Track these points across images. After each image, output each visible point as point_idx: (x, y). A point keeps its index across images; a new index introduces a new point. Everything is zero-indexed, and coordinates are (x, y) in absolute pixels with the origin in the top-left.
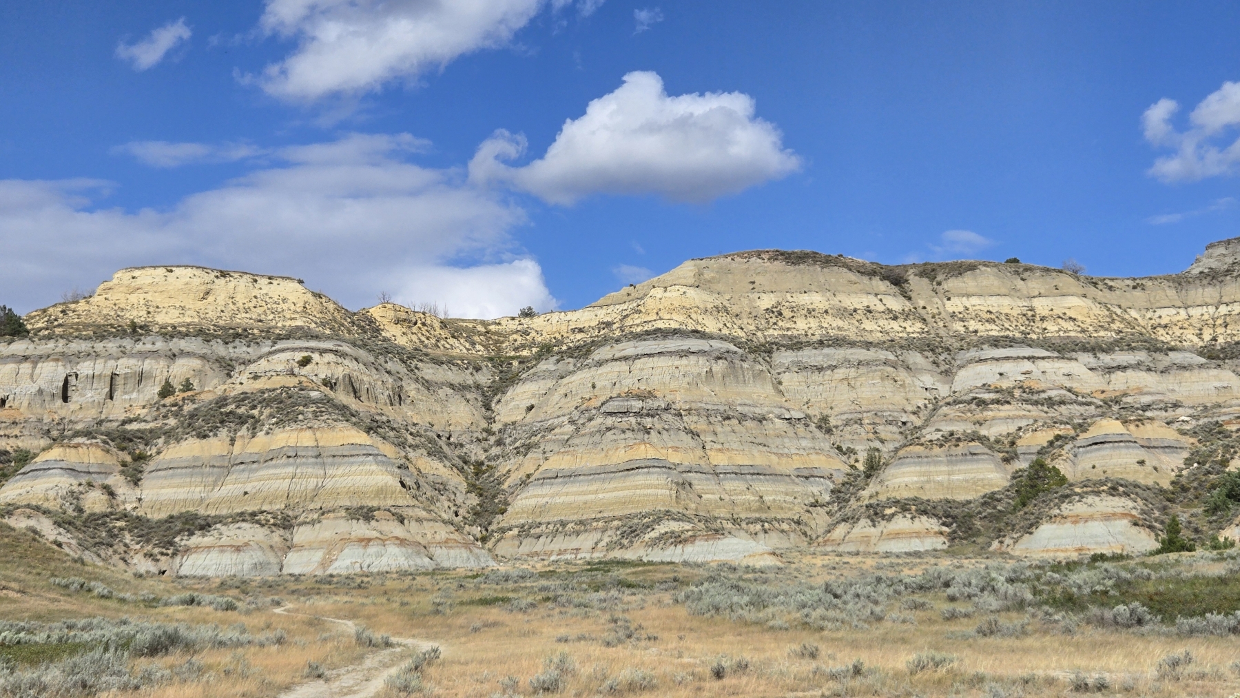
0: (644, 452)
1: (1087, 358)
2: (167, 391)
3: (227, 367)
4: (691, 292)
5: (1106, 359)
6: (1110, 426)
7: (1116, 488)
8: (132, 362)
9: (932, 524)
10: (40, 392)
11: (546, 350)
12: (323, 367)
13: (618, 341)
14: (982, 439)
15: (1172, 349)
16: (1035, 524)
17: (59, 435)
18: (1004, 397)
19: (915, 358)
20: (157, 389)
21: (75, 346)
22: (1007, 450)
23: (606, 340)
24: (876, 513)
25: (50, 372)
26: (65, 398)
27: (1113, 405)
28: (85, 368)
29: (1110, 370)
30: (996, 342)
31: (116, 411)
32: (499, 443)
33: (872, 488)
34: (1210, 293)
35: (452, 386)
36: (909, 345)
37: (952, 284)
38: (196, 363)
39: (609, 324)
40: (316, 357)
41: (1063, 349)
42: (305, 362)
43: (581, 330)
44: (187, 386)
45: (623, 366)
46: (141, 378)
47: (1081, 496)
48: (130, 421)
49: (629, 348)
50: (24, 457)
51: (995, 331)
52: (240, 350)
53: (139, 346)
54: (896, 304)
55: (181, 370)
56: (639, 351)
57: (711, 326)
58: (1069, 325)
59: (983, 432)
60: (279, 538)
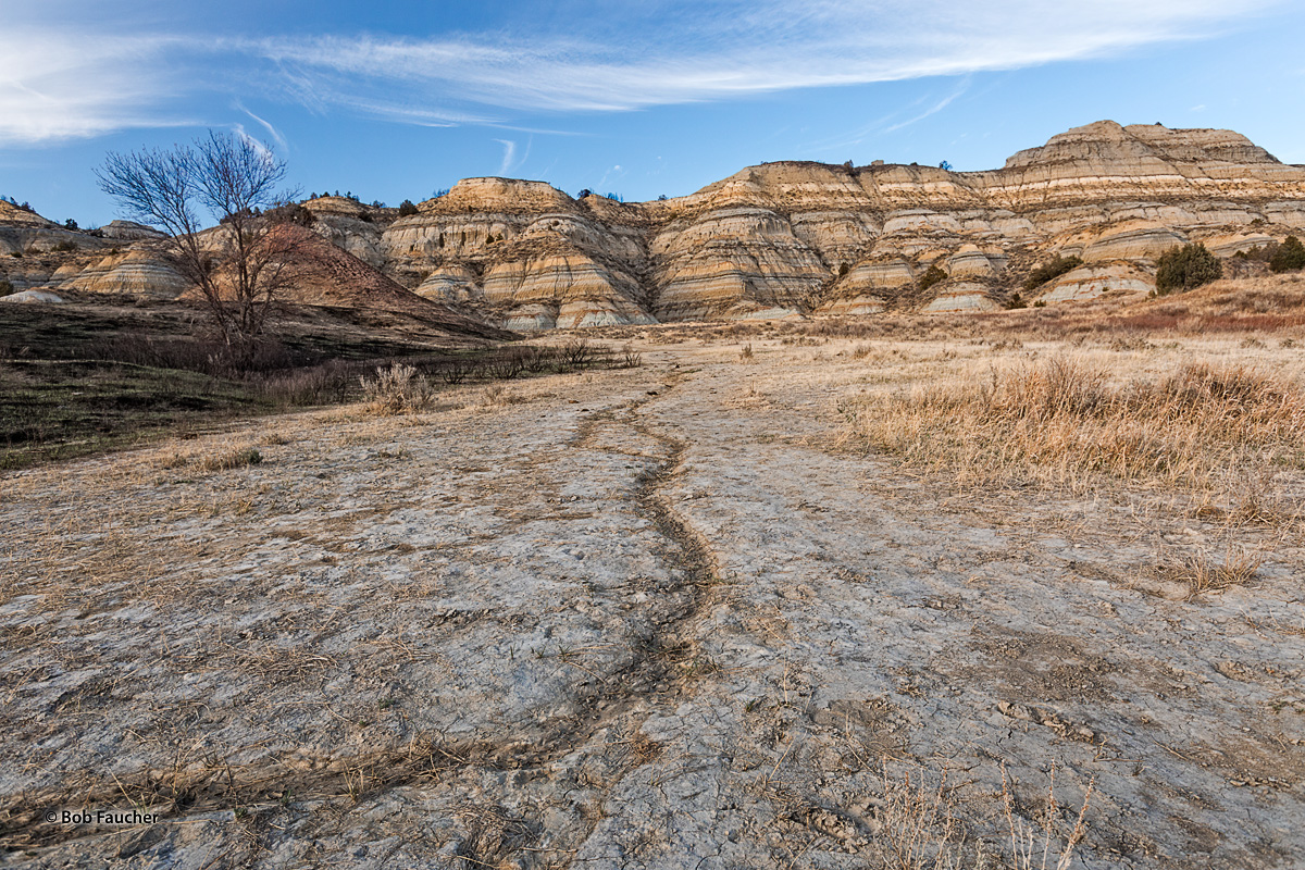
0: (727, 266)
1: (953, 214)
2: (490, 240)
3: (518, 228)
4: (748, 184)
5: (963, 214)
6: (969, 248)
7: (975, 279)
8: (471, 226)
9: (879, 301)
10: (429, 242)
11: (674, 216)
12: (565, 226)
13: (712, 210)
14: (903, 256)
15: (997, 208)
16: (933, 298)
17: (439, 262)
18: (913, 235)
19: (864, 216)
20: (485, 240)
21: (443, 219)
22: (913, 262)
23: (704, 211)
24: (847, 295)
25: (432, 232)
26: (442, 246)
27: (967, 238)
28: (449, 229)
29: (964, 220)
30: (905, 207)
31: (467, 250)
32: (653, 264)
33: (844, 283)
34: (1018, 178)
35: (628, 236)
36: (861, 209)
37: (883, 177)
38: (503, 226)
39: (705, 202)
40: (561, 221)
41: (940, 209)
42: (556, 224)
43: (691, 206)
44: (500, 238)
45: (715, 223)
46: (476, 234)
47: (958, 283)
48: (474, 255)
49: (718, 214)
50: (426, 274)
51: (904, 200)
52: (522, 220)
53: (474, 218)
54: (853, 188)
55: (496, 229)
56: (723, 215)
57: (758, 201)
58: (945, 198)
59: (902, 252)
60: (552, 310)
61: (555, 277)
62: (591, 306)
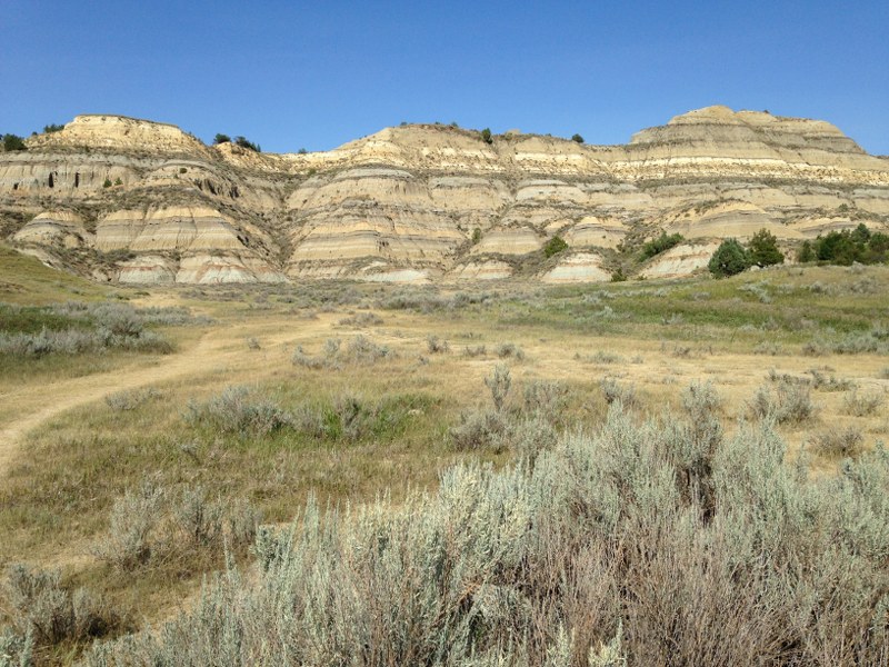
0: (362, 226)
1: (581, 186)
2: (107, 184)
3: (140, 172)
4: (389, 145)
5: (590, 186)
6: (590, 220)
7: (592, 250)
8: (87, 167)
9: (505, 265)
10: (36, 181)
11: (312, 172)
12: (193, 174)
13: (350, 168)
14: (531, 225)
15: (621, 182)
16: (554, 267)
17: (47, 204)
18: (541, 204)
19: (497, 183)
20: (102, 183)
21: (55, 157)
22: (540, 231)
23: (342, 169)
24: (477, 260)
25: (41, 172)
26: (51, 185)
27: (591, 210)
28: (61, 170)
29: (591, 192)
30: (537, 176)
31: (80, 193)
32: (289, 219)
33: (475, 248)
34: (642, 155)
35: (264, 189)
36: (495, 176)
37: (519, 146)
38: (123, 169)
39: (345, 160)
40: (189, 169)
41: (571, 181)
42: (184, 171)
43: (331, 162)
44: (119, 182)
45: (354, 182)
46: (93, 176)
47: (576, 254)
48: (88, 199)
49: (356, 173)
50: (31, 217)
51: (536, 170)
52: (146, 164)
53: (91, 159)
54: (490, 156)
55: (116, 172)
56: (361, 175)
57: (399, 162)
58: (574, 170)
59: (530, 220)
60: (173, 264)
61: (178, 229)
62: (217, 261)
